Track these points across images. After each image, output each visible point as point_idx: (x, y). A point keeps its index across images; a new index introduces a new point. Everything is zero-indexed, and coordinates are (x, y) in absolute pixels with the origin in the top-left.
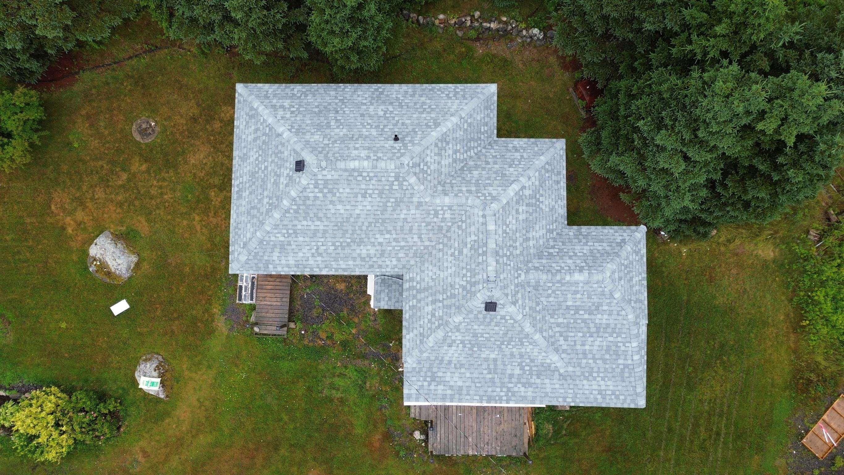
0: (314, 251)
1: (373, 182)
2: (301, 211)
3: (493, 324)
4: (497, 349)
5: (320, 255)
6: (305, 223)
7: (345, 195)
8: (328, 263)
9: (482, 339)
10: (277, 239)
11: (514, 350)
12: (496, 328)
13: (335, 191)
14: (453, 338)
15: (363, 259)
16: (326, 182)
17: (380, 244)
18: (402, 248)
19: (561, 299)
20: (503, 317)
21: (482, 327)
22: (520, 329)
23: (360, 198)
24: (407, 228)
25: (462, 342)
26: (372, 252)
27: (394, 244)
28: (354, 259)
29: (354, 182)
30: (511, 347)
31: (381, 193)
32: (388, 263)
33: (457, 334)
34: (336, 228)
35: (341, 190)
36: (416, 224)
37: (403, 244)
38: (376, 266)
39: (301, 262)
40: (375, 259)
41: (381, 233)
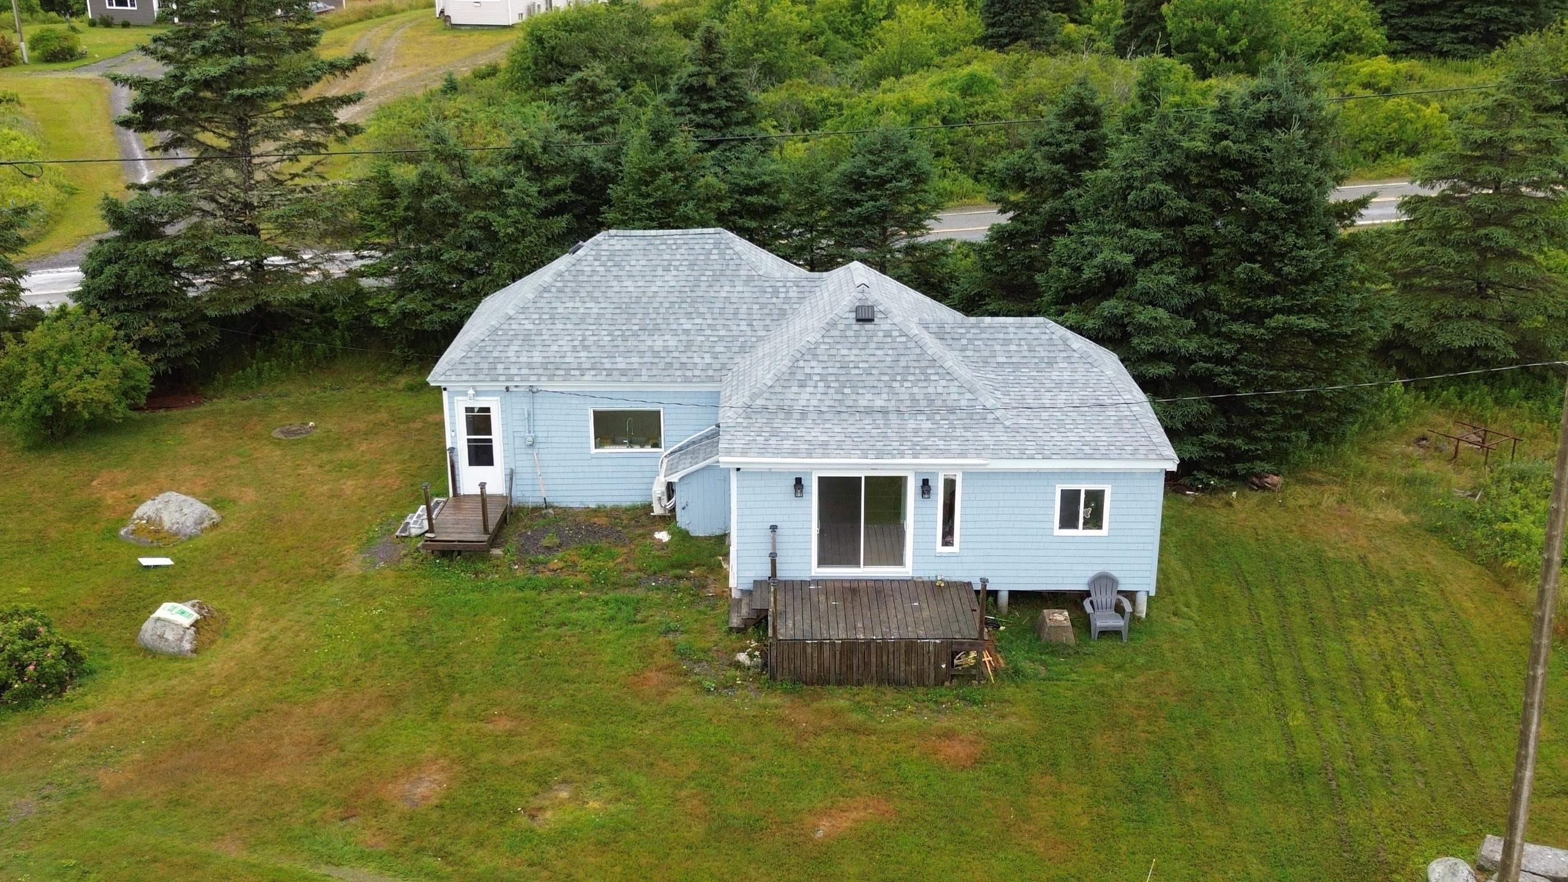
0: (576, 343)
1: (682, 251)
2: (567, 290)
3: (873, 345)
4: (886, 390)
5: (586, 348)
6: (570, 305)
7: (638, 268)
8: (597, 360)
9: (857, 371)
10: (522, 327)
11: (916, 390)
12: (879, 352)
13: (623, 263)
14: (808, 371)
15: (656, 354)
16: (612, 254)
17: (686, 331)
18: (721, 338)
19: (986, 354)
20: (888, 334)
21: (855, 352)
22: (918, 351)
23: (660, 272)
24: (730, 309)
25: (823, 378)
26: (672, 342)
27: (708, 332)
28: (641, 354)
29: (654, 252)
30: (908, 384)
31: (692, 265)
32: (697, 360)
33: (814, 364)
34: (618, 311)
35: (633, 263)
36: (745, 306)
37: (722, 333)
38: (676, 366)
39: (552, 360)
40: (676, 354)
41: (689, 316)
